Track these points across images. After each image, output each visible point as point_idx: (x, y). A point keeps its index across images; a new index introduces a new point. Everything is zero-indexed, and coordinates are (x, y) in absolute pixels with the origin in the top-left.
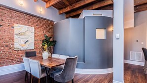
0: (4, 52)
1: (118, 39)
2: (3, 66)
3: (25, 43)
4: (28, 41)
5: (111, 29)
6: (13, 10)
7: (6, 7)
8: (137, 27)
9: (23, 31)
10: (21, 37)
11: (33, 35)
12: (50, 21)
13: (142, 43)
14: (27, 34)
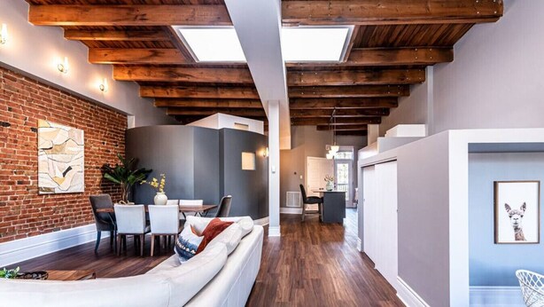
0: (15, 199)
1: (274, 172)
2: (12, 239)
3: (64, 174)
4: (70, 169)
5: (261, 153)
6: (35, 81)
7: (20, 74)
8: (295, 149)
9: (58, 140)
10: (54, 157)
11: (83, 153)
12: (119, 112)
13: (301, 177)
14: (68, 148)
